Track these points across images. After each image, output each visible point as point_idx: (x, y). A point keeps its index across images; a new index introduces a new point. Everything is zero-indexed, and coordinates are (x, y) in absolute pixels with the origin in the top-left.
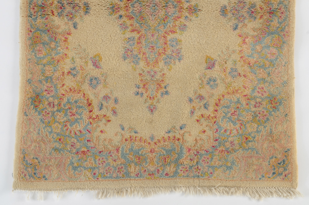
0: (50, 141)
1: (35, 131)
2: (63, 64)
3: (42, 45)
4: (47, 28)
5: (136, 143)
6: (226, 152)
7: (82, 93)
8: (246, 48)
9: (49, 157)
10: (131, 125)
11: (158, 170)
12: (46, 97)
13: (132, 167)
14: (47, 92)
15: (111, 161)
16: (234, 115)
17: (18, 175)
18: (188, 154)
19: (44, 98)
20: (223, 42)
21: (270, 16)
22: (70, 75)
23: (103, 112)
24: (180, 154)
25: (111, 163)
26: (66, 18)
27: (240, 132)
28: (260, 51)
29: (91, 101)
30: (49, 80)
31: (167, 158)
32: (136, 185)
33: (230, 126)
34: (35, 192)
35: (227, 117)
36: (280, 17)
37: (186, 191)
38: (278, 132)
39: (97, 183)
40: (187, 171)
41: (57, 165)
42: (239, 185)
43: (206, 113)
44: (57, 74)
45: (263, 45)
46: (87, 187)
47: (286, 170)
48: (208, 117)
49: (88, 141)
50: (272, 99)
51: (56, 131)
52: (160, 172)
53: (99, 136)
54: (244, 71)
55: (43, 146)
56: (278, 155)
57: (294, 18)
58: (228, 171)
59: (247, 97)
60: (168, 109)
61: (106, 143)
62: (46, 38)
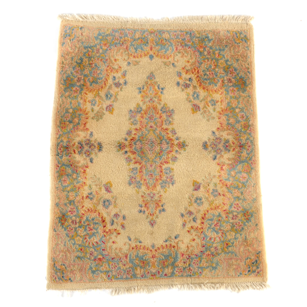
0: (74, 251)
1: (62, 243)
2: (82, 190)
3: (66, 176)
4: (70, 163)
5: (141, 251)
6: (211, 256)
7: (97, 212)
8: (224, 173)
9: (73, 263)
10: (136, 237)
11: (159, 272)
12: (70, 216)
13: (138, 270)
14: (70, 212)
15: (122, 265)
16: (216, 226)
17: (50, 279)
18: (182, 258)
19: (69, 217)
20: (205, 169)
21: (240, 149)
22: (88, 198)
23: (114, 227)
24: (176, 258)
25: (121, 267)
26: (84, 155)
27: (222, 239)
28: (234, 175)
29: (105, 219)
30: (72, 203)
31: (165, 262)
32: (142, 284)
33: (214, 234)
34: (63, 292)
35: (211, 227)
36: (248, 149)
37: (181, 287)
38: (251, 238)
39: (111, 283)
40: (181, 272)
41: (79, 270)
42: (222, 282)
43: (195, 225)
44: (78, 198)
45: (236, 171)
46: (103, 287)
47: (259, 268)
48: (197, 228)
49: (103, 250)
50: (245, 213)
51: (78, 243)
52: (160, 273)
53: (111, 246)
54: (223, 191)
55: (68, 255)
56: (252, 256)
57: (258, 150)
58: (213, 271)
59: (226, 211)
60: (165, 223)
61: (117, 251)
62: (69, 171)
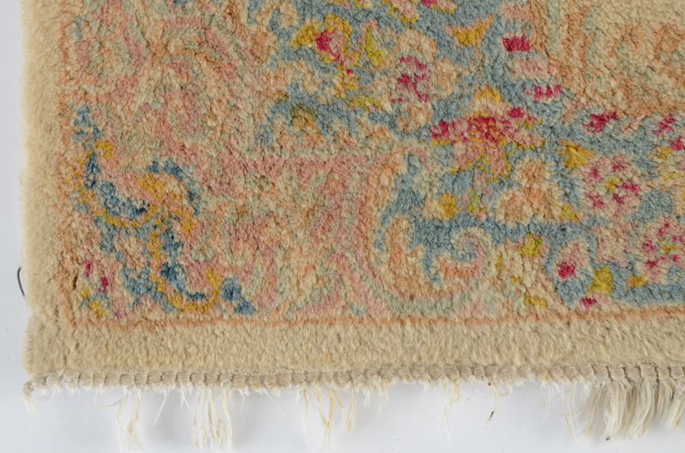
0: (256, 54)
9: (255, 157)
17: (54, 286)
34: (175, 396)
39: (585, 328)
46: (518, 361)
49: (510, 45)
55: (212, 86)
61: (640, 56)
